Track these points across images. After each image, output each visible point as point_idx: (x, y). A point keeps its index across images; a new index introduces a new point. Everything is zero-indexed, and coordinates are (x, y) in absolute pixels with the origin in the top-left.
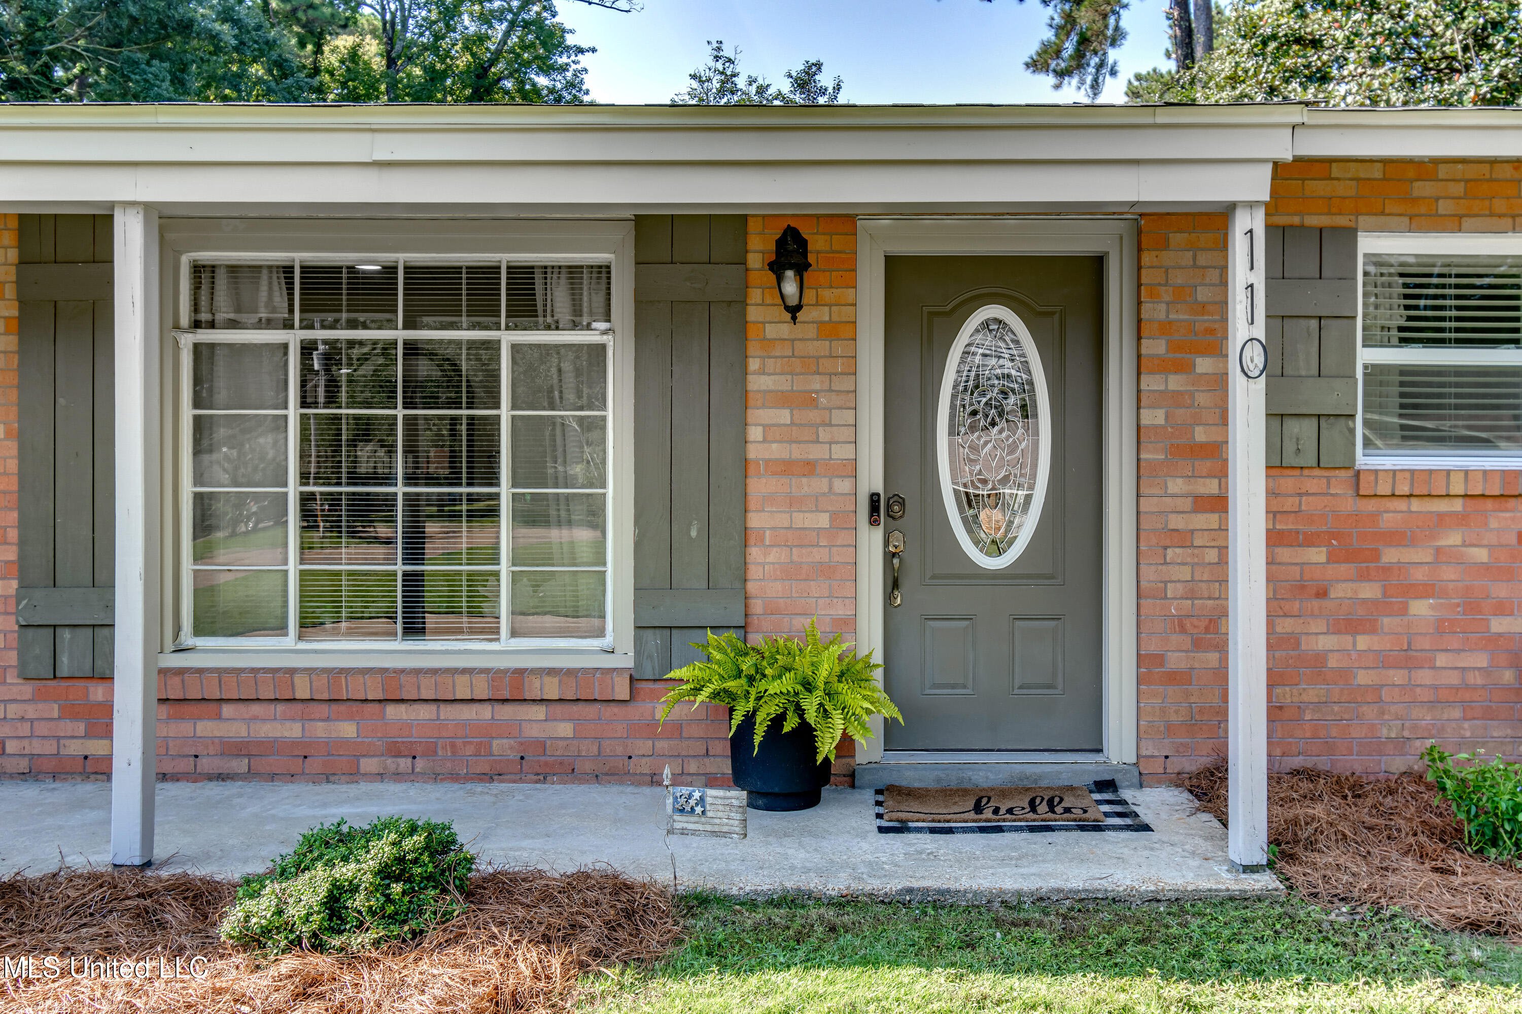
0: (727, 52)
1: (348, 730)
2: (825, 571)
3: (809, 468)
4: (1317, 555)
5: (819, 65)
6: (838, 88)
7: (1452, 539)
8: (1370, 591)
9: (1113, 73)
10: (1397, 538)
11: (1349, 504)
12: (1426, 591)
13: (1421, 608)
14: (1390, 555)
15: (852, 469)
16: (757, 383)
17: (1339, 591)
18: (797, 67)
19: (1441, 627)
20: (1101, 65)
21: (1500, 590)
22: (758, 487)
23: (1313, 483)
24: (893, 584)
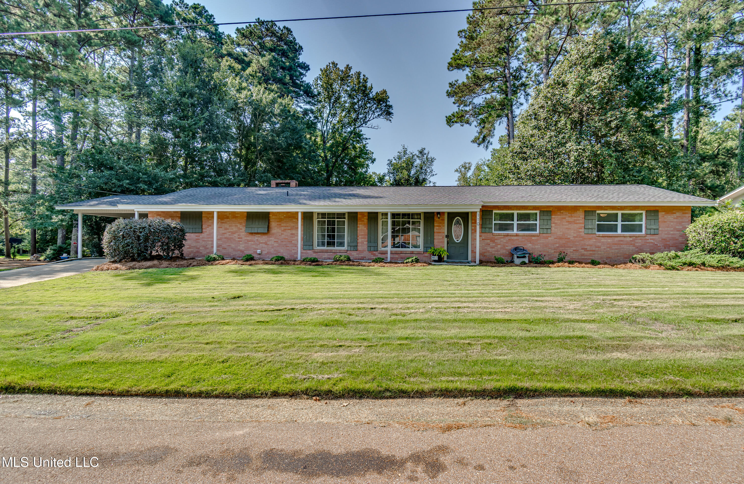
0: (406, 147)
1: (397, 256)
2: (441, 242)
3: (440, 232)
4: (489, 241)
5: (425, 149)
6: (428, 153)
7: (502, 240)
8: (494, 244)
9: (491, 144)
10: (496, 239)
11: (492, 236)
12: (499, 245)
13: (499, 246)
14: (496, 241)
15: (444, 233)
16: (435, 224)
17: (491, 244)
18: (420, 149)
19: (501, 248)
20: (489, 142)
21: (507, 245)
22: (435, 234)
23: (489, 234)
24: (448, 243)
